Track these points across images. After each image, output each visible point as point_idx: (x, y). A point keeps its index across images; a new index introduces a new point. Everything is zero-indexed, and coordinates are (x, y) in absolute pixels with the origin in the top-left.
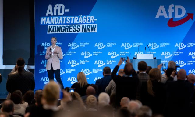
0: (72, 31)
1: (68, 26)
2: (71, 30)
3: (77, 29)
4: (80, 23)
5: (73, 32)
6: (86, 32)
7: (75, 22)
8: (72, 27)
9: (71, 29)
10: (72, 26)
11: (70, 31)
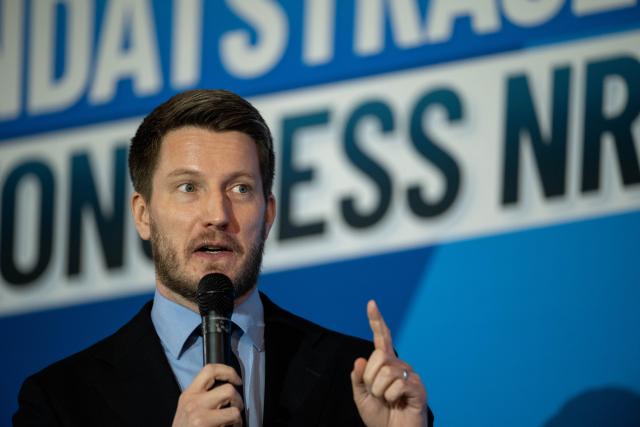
0: (316, 229)
3: (407, 167)
4: (465, 43)
5: (343, 244)
7: (368, 40)
8: (320, 150)
9: (308, 176)
10: (320, 119)
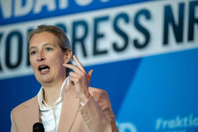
0: (105, 52)
1: (84, 24)
2: (103, 45)
3: (133, 33)
5: (113, 57)
6: (186, 45)
8: (106, 28)
9: (102, 36)
10: (105, 19)
11: (97, 52)
